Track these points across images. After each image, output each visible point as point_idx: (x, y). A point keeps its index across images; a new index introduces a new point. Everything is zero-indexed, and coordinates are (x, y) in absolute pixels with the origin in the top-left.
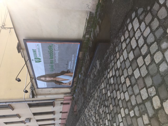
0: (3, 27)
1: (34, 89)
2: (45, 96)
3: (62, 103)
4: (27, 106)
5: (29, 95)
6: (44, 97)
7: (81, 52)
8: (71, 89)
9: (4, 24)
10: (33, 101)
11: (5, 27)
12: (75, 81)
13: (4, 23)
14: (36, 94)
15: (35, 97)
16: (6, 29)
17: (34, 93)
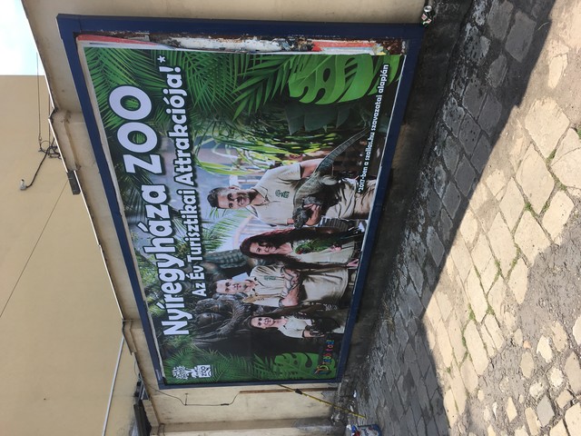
1: (148, 396)
2: (202, 433)
5: (129, 429)
7: (405, 129)
8: (332, 394)
12: (358, 344)
14: (161, 424)
17: (150, 415)
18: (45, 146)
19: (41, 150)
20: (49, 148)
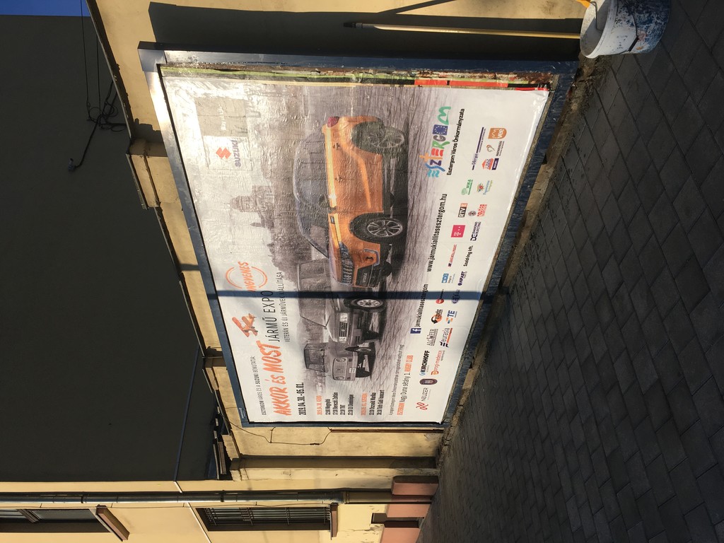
0: (103, 121)
1: (229, 431)
2: (288, 470)
3: (377, 519)
4: (197, 520)
6: (284, 477)
9: (108, 107)
10: (222, 495)
11: (112, 120)
13: (110, 101)
14: (242, 459)
15: (235, 473)
16: (116, 128)
18: (95, 114)
19: (90, 119)
20: (100, 116)
